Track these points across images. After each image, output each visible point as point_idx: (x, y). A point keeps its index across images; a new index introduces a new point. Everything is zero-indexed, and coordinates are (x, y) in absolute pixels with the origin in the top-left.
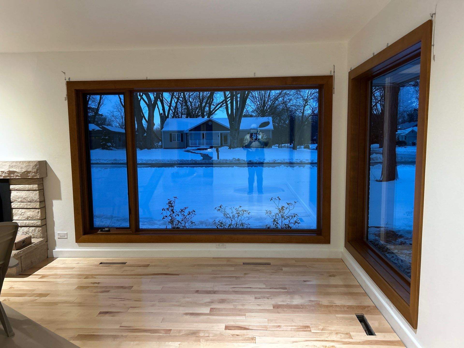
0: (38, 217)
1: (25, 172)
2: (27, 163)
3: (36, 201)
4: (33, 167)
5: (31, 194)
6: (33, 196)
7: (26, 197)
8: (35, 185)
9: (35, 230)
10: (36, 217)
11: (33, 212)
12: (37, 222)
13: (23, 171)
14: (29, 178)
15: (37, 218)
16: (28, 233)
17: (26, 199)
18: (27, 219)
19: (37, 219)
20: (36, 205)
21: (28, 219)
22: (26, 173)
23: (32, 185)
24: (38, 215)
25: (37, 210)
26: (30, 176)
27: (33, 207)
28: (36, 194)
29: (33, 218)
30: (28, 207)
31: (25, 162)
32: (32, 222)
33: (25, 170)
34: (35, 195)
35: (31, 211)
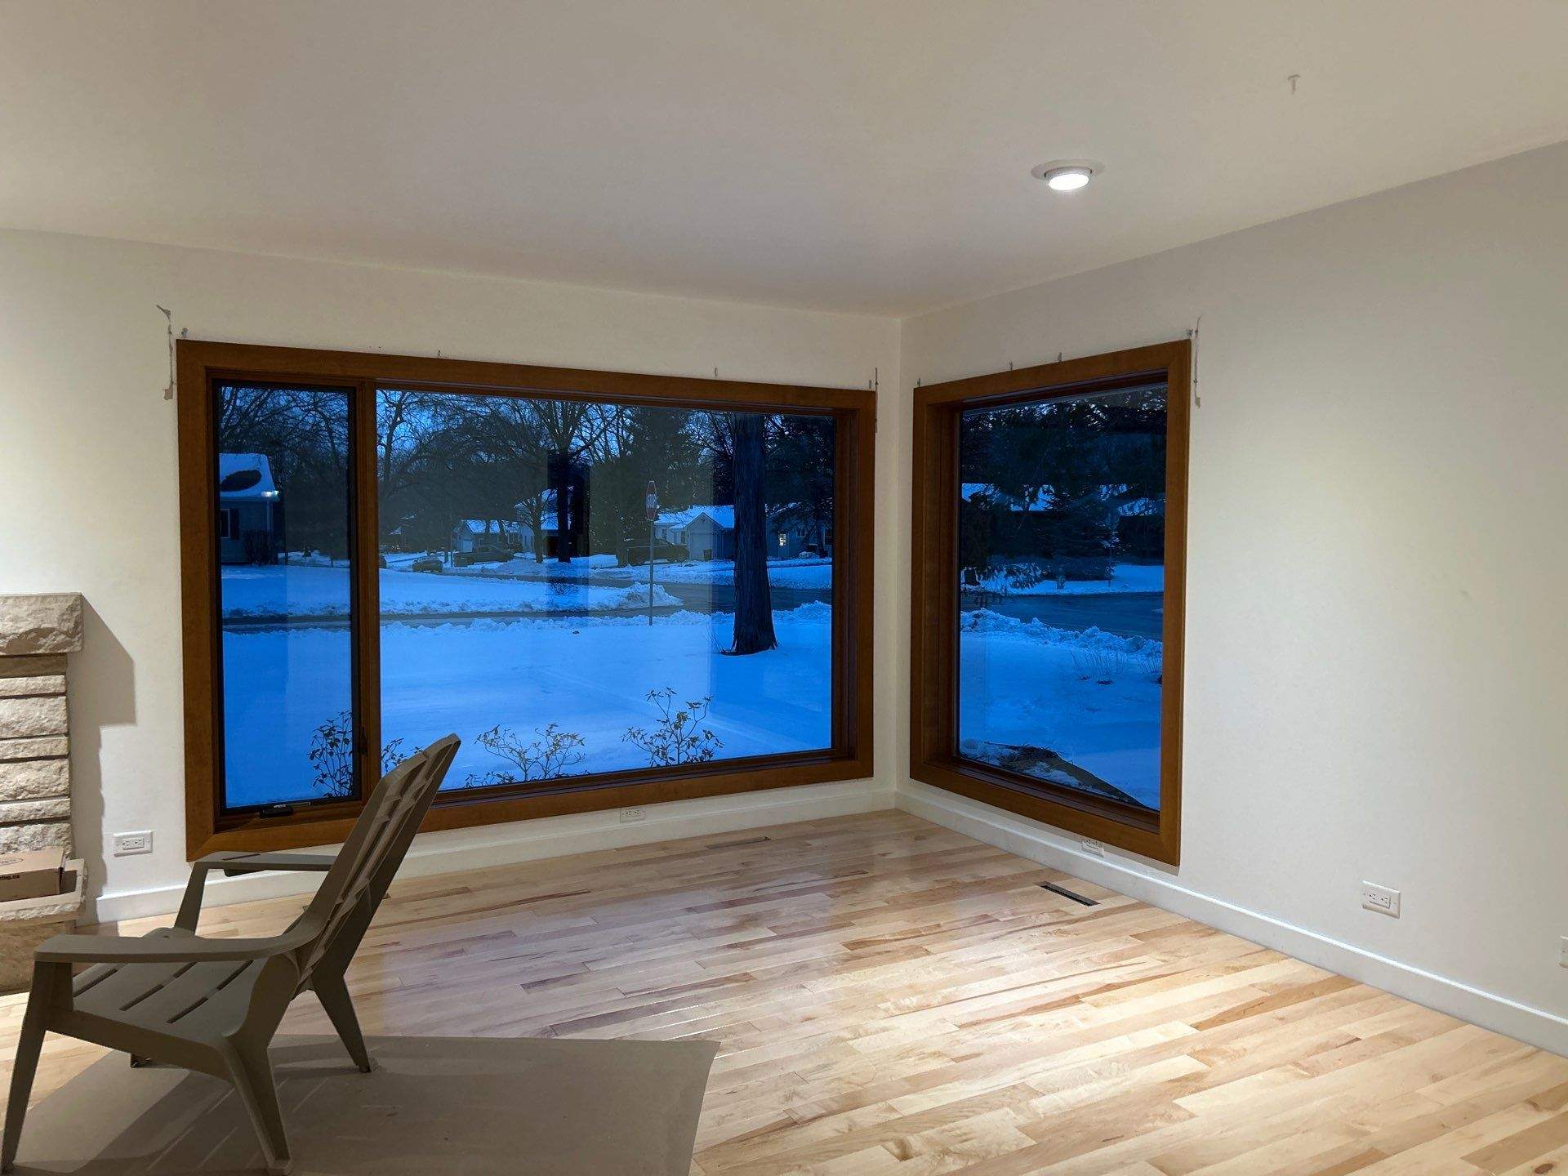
0: (60, 788)
1: (31, 631)
2: (34, 603)
3: (55, 730)
4: (63, 614)
5: (34, 708)
6: (43, 717)
7: (13, 722)
8: (53, 677)
9: (44, 834)
10: (52, 787)
11: (39, 770)
12: (56, 805)
13: (21, 631)
14: (40, 652)
15: (55, 792)
16: (16, 846)
17: (13, 728)
18: (14, 798)
19: (54, 794)
20: (54, 743)
21: (15, 796)
22: (33, 634)
23: (42, 677)
24: (57, 780)
25: (57, 764)
26: (45, 646)
27: (43, 754)
28: (55, 706)
29: (38, 792)
30: (20, 756)
31: (28, 597)
32: (37, 804)
33: (31, 627)
34: (51, 713)
35: (29, 767)
